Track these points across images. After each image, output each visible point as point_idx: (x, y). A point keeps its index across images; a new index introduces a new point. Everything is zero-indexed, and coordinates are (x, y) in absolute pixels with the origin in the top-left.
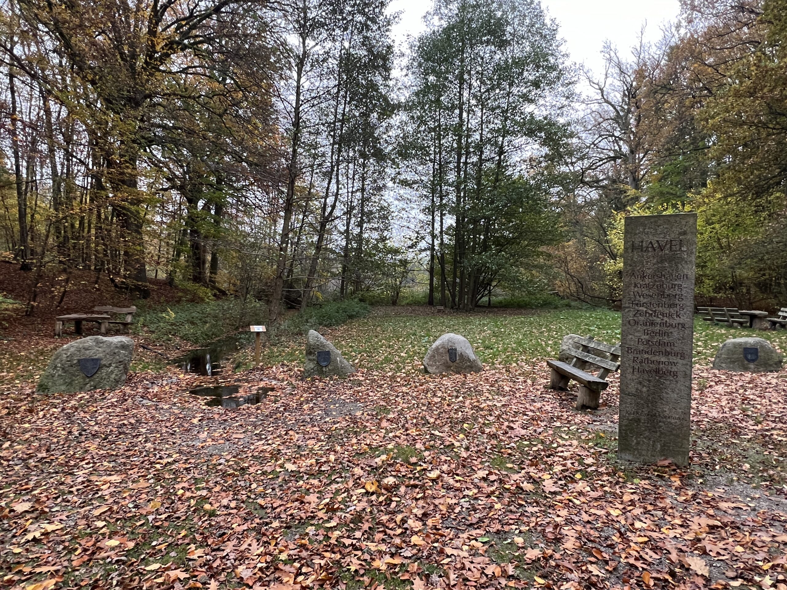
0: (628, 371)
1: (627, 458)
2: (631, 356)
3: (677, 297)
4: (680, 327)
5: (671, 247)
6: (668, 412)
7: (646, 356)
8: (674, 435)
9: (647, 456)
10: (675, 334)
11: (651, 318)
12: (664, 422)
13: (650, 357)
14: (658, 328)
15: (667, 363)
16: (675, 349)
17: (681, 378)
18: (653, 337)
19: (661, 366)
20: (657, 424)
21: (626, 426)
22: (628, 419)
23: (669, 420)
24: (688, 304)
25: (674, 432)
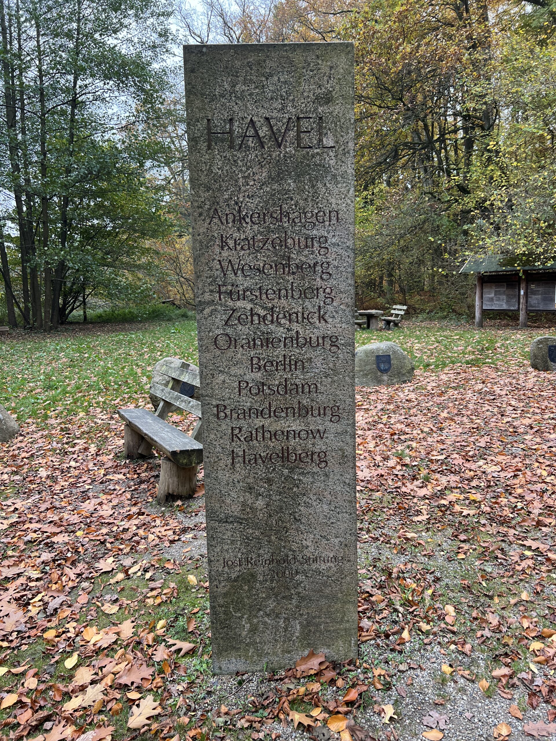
0: (222, 464)
1: (233, 668)
2: (225, 426)
3: (318, 268)
4: (328, 342)
5: (298, 138)
6: (311, 549)
7: (259, 422)
8: (327, 597)
9: (275, 654)
10: (318, 362)
11: (263, 327)
12: (305, 572)
13: (266, 423)
14: (280, 352)
15: (303, 435)
16: (321, 398)
17: (334, 466)
18: (270, 374)
19: (292, 442)
20: (292, 579)
21: (225, 595)
22: (229, 579)
23: (314, 566)
24: (342, 287)
25: (327, 591)
